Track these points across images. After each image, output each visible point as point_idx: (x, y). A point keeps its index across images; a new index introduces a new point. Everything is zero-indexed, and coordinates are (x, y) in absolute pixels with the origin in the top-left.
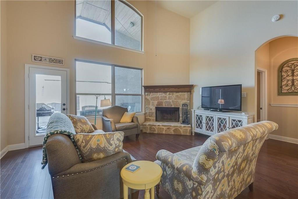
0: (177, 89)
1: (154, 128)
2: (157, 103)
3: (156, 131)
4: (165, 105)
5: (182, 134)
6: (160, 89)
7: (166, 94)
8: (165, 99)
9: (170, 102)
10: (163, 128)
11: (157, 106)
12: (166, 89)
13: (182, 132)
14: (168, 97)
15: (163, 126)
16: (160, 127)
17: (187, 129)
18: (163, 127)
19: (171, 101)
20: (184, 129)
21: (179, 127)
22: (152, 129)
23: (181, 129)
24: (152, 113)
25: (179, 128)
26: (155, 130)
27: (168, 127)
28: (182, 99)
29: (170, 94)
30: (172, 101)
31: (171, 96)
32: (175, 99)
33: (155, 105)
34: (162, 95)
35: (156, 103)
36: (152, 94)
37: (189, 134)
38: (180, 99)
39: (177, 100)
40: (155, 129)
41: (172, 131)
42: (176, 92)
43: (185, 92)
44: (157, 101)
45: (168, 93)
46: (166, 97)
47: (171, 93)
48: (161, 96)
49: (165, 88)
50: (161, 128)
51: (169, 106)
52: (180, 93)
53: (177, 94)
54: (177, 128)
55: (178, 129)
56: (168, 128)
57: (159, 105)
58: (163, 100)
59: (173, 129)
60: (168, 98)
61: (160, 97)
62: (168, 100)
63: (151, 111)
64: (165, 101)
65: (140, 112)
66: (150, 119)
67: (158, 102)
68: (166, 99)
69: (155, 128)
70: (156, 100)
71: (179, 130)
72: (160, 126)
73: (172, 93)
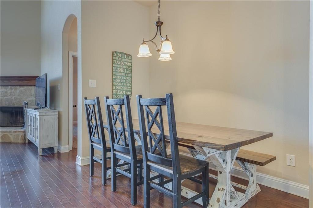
0: (20, 82)
5: (13, 142)
7: (6, 89)
8: (5, 96)
9: (12, 99)
12: (5, 81)
13: (12, 139)
14: (9, 92)
17: (18, 135)
19: (13, 97)
20: (15, 135)
21: (8, 133)
23: (11, 135)
28: (28, 96)
29: (11, 89)
30: (15, 98)
31: (13, 91)
32: (19, 96)
34: (1, 90)
37: (21, 141)
38: (25, 96)
39: (22, 97)
42: (20, 86)
43: (31, 86)
45: (9, 87)
46: (6, 92)
51: (11, 106)
52: (26, 88)
53: (20, 89)
55: (7, 134)
58: (3, 96)
59: (1, 136)
60: (9, 94)
62: (9, 97)
64: (6, 99)
68: (7, 96)
73: (14, 87)
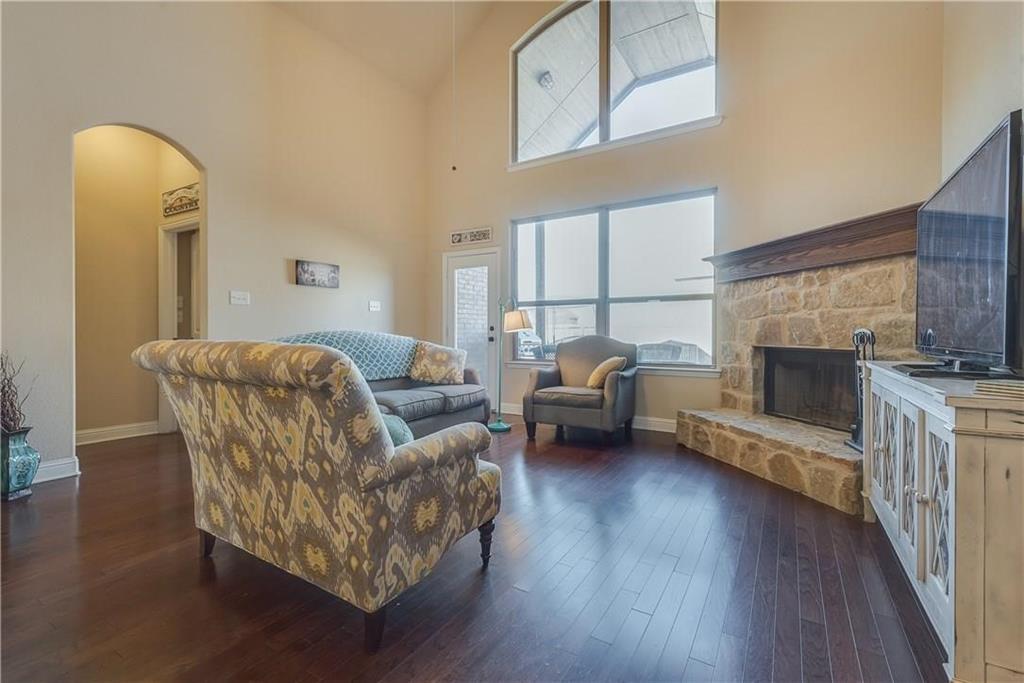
0: (843, 252)
1: (707, 435)
2: (758, 329)
3: (713, 447)
4: (792, 341)
5: (810, 494)
6: (768, 263)
7: (793, 284)
8: (789, 310)
9: (812, 321)
10: (733, 442)
11: (759, 341)
12: (790, 257)
13: (807, 482)
14: (802, 293)
15: (733, 429)
16: (724, 432)
17: (830, 473)
18: (733, 436)
19: (816, 313)
20: (817, 470)
21: (792, 452)
22: (698, 437)
23: (804, 463)
24: (742, 374)
25: (792, 455)
26: (708, 442)
27: (753, 441)
28: (875, 304)
29: (809, 282)
30: (822, 315)
31: (815, 288)
32: (838, 307)
33: (754, 337)
34: (778, 290)
35: (755, 326)
36: (742, 291)
37: (841, 502)
38: (865, 306)
39: (850, 310)
40: (710, 439)
41: (766, 465)
42: (844, 264)
43: (891, 257)
44: (757, 322)
45: (804, 275)
46: (793, 297)
47: (814, 275)
48: (773, 294)
49: (788, 252)
50: (726, 439)
51: (808, 344)
53: (844, 277)
54: (784, 452)
55: (789, 458)
56: (751, 447)
57: (766, 339)
58: (782, 312)
59: (770, 456)
60: (803, 303)
61: (769, 298)
62: (802, 314)
63: (736, 365)
64: (791, 319)
65: (709, 367)
66: (736, 400)
67: (763, 324)
68: (794, 310)
69: (708, 432)
70: (755, 318)
71: (793, 467)
72: (723, 427)
73: (819, 273)
